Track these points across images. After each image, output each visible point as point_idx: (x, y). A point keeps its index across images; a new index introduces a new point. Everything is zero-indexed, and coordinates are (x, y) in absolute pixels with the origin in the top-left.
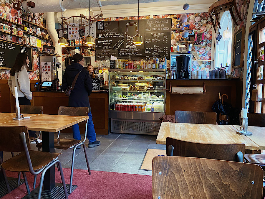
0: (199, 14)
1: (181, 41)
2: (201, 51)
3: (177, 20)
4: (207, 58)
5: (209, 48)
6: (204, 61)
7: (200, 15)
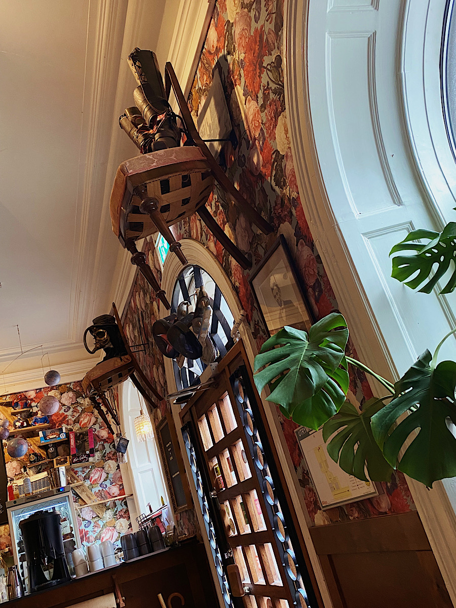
0: (68, 386)
1: (34, 461)
2: (95, 475)
3: (13, 410)
4: (115, 490)
5: (112, 464)
6: (109, 501)
7: (72, 387)
